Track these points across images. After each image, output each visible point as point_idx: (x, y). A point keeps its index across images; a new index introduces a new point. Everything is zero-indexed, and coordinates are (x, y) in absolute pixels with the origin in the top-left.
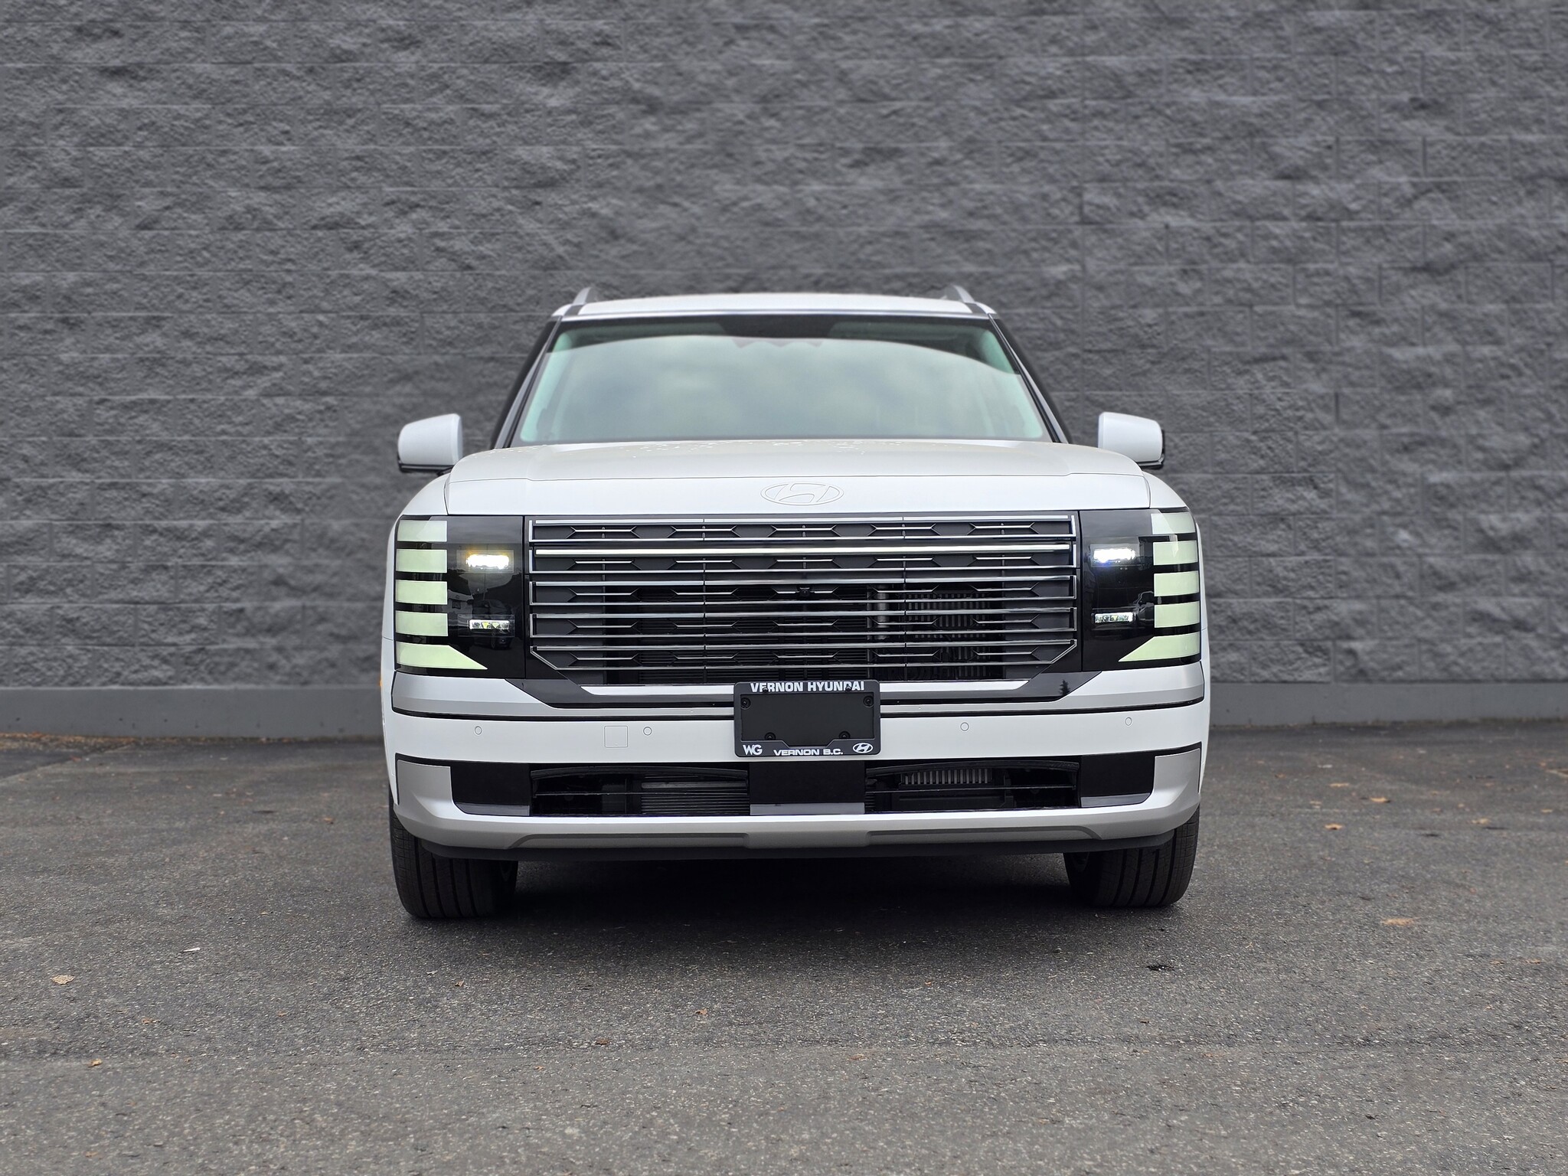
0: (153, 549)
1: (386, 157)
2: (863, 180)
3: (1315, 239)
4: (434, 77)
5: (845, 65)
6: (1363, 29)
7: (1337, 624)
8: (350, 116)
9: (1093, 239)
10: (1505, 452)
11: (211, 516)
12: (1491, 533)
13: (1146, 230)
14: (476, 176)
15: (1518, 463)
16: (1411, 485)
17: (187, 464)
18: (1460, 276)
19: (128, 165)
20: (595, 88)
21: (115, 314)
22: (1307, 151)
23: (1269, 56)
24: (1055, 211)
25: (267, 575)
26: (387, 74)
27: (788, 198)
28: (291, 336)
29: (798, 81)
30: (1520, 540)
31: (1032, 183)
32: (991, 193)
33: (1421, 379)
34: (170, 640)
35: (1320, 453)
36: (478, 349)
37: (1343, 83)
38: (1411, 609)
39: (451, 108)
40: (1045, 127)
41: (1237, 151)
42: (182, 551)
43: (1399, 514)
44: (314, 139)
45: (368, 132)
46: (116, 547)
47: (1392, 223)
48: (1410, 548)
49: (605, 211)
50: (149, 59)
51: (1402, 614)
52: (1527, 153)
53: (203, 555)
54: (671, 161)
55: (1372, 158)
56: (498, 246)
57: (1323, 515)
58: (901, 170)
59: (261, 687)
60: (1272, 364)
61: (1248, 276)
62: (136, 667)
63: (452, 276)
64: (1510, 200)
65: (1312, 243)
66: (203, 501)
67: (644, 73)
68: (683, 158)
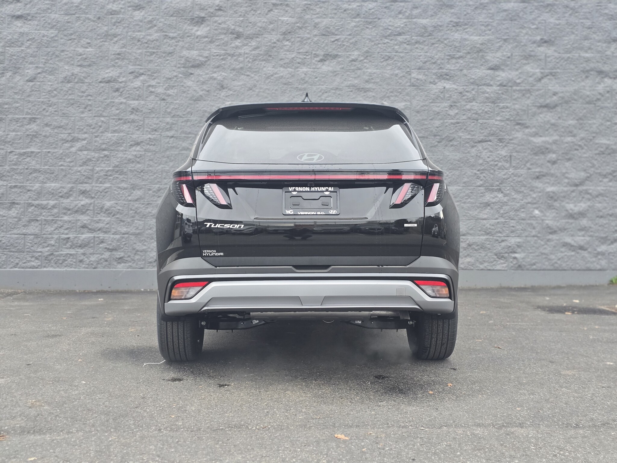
0: (32, 213)
1: (130, 54)
2: (324, 67)
3: (502, 94)
4: (150, 22)
5: (317, 21)
6: (522, 11)
7: (510, 247)
8: (115, 37)
9: (415, 92)
10: (576, 179)
11: (56, 199)
12: (571, 211)
13: (436, 89)
14: (167, 62)
15: (581, 183)
16: (540, 192)
17: (46, 178)
18: (559, 109)
19: (23, 55)
20: (216, 28)
21: (17, 116)
22: (501, 59)
23: (485, 20)
24: (400, 81)
25: (79, 224)
26: (131, 20)
27: (293, 74)
28: (90, 126)
29: (297, 26)
30: (582, 214)
31: (391, 69)
32: (374, 73)
33: (544, 150)
34: (39, 250)
35: (504, 179)
36: (167, 133)
37: (514, 32)
38: (539, 241)
39: (156, 34)
40: (396, 47)
41: (473, 58)
42: (44, 213)
43: (535, 203)
44: (101, 46)
45: (123, 44)
46: (17, 212)
47: (533, 88)
48: (538, 217)
49: (219, 78)
50: (32, 12)
51: (535, 243)
52: (586, 61)
53: (53, 215)
54: (247, 58)
55: (525, 62)
56: (176, 91)
57: (505, 204)
58: (339, 62)
59: (76, 269)
60: (486, 143)
61: (476, 108)
62: (25, 261)
63: (157, 103)
64: (579, 79)
65: (502, 95)
66: (53, 194)
67: (236, 22)
68: (251, 57)
